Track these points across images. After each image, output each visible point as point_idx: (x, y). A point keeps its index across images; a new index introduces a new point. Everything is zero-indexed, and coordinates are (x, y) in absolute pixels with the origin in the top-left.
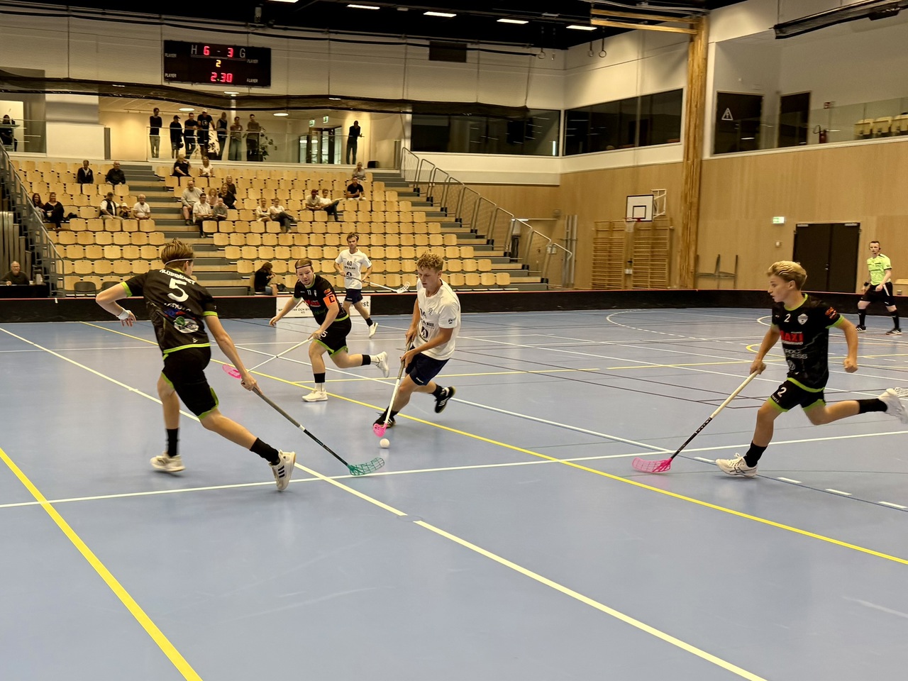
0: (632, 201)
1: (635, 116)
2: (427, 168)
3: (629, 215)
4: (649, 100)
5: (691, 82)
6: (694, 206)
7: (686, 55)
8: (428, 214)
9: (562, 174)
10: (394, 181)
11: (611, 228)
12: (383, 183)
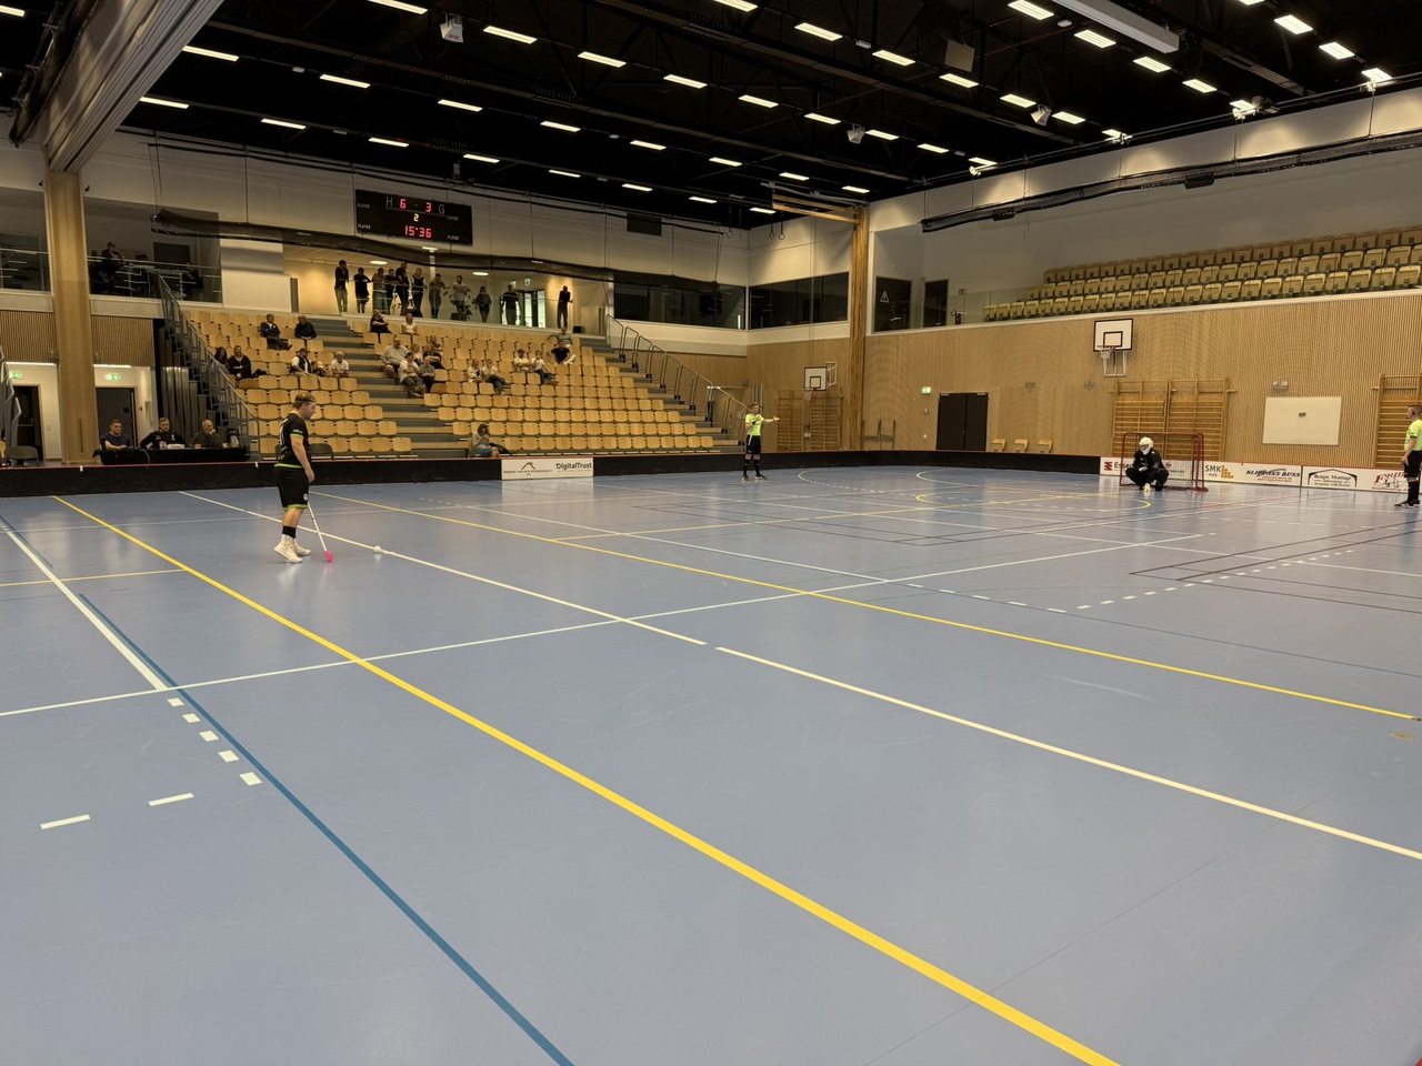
0: (810, 372)
1: (809, 295)
2: (631, 335)
3: (807, 385)
4: (820, 280)
5: (855, 266)
6: (860, 379)
7: (850, 242)
8: (636, 380)
9: (748, 346)
10: (601, 347)
11: (792, 397)
12: (591, 349)
